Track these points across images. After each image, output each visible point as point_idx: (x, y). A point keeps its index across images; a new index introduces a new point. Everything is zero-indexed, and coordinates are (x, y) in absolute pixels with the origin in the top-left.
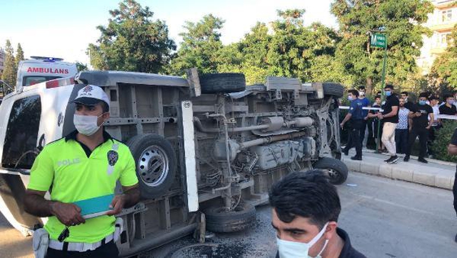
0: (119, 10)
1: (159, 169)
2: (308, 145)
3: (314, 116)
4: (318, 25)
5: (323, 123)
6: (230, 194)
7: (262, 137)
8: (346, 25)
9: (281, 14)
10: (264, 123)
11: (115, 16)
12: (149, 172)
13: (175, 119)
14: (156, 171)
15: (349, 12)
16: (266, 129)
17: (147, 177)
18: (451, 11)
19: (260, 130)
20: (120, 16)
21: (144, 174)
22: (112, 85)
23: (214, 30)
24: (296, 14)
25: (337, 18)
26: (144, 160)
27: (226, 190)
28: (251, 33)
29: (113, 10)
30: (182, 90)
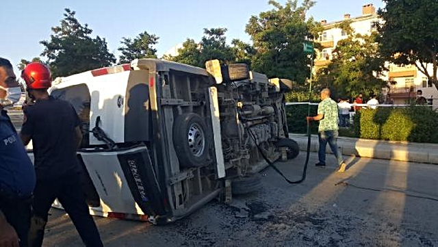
0: (60, 26)
1: (200, 143)
2: (274, 128)
4: (237, 41)
5: (279, 112)
6: (239, 164)
7: (249, 121)
8: (259, 40)
9: (207, 32)
10: (249, 110)
11: (57, 33)
12: (195, 144)
13: (204, 102)
14: (199, 144)
15: (261, 31)
16: (250, 114)
17: (193, 148)
18: (325, 33)
19: (245, 116)
20: (61, 32)
21: (192, 146)
22: (164, 70)
23: (150, 46)
24: (219, 32)
25: (250, 36)
26: (191, 134)
27: (237, 162)
28: (183, 48)
29: (55, 27)
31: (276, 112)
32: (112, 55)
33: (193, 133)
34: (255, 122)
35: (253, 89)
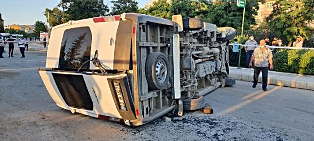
2: (218, 64)
3: (220, 48)
5: (223, 52)
6: (190, 89)
7: (200, 58)
10: (200, 50)
12: (160, 74)
13: (169, 45)
14: (163, 74)
16: (201, 54)
17: (158, 77)
19: (198, 55)
21: (157, 76)
22: (143, 22)
26: (157, 67)
27: (188, 87)
30: (170, 28)
31: (221, 53)
32: (106, 7)
33: (160, 66)
34: (204, 60)
35: (205, 35)
